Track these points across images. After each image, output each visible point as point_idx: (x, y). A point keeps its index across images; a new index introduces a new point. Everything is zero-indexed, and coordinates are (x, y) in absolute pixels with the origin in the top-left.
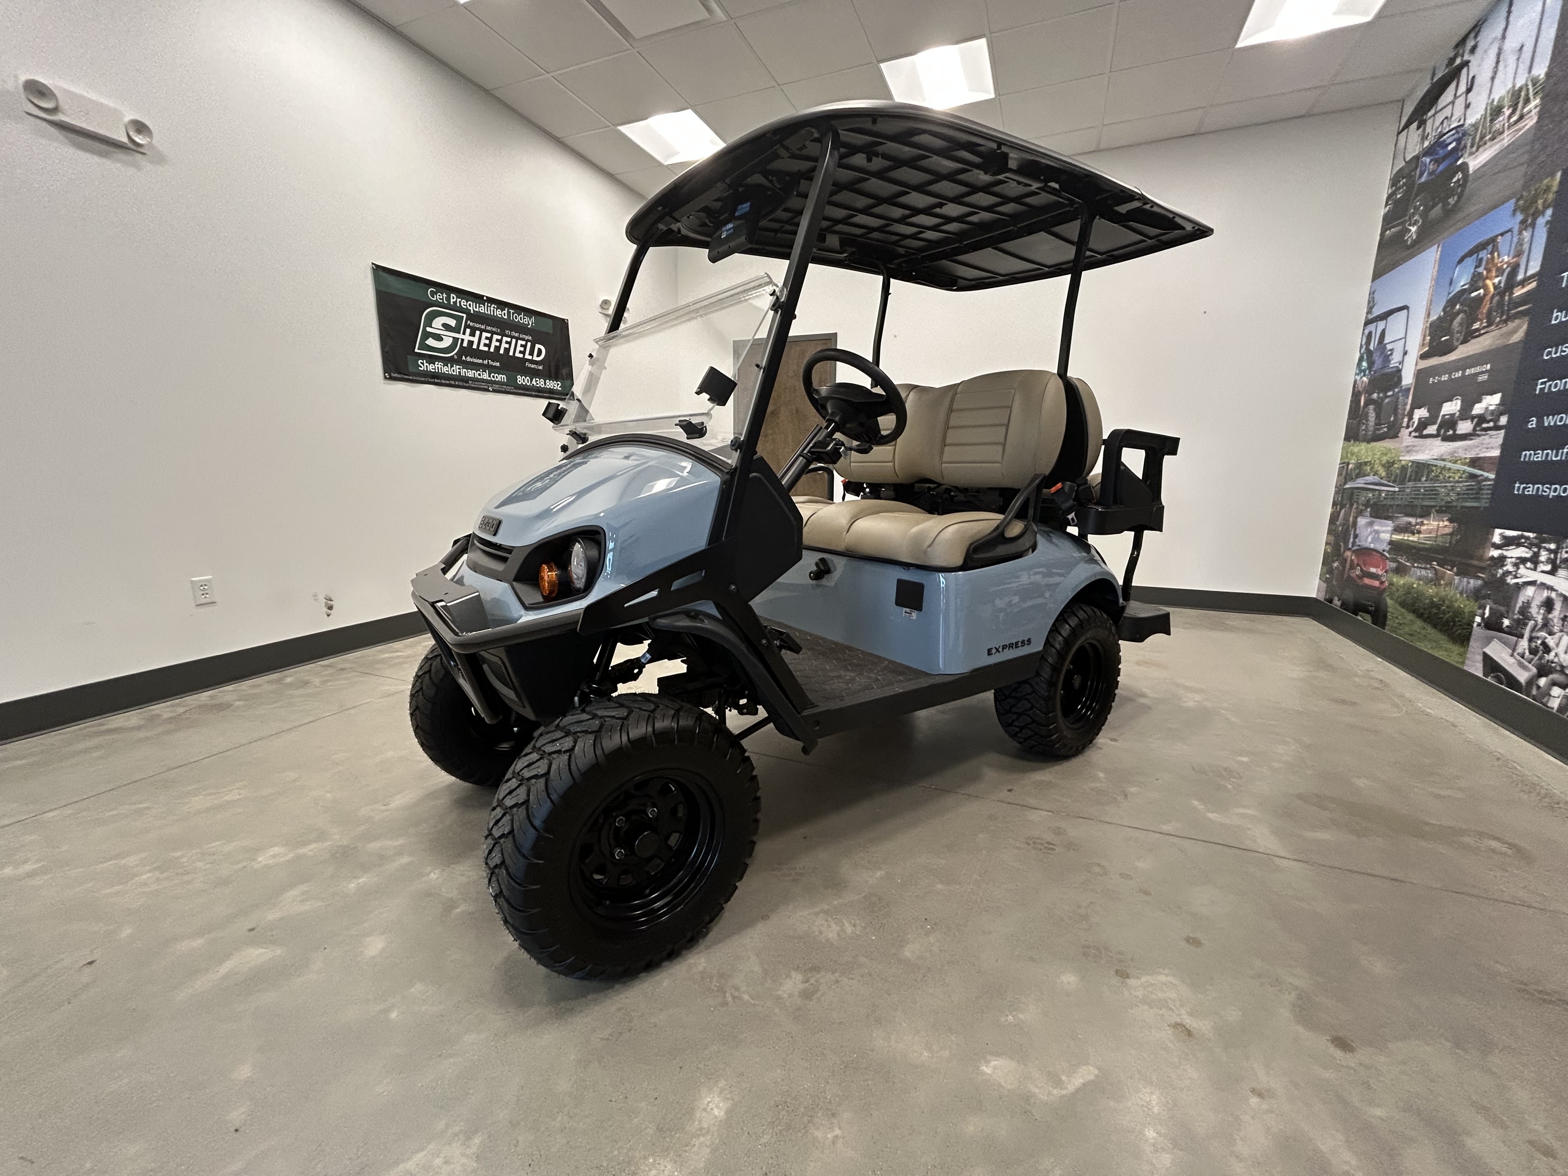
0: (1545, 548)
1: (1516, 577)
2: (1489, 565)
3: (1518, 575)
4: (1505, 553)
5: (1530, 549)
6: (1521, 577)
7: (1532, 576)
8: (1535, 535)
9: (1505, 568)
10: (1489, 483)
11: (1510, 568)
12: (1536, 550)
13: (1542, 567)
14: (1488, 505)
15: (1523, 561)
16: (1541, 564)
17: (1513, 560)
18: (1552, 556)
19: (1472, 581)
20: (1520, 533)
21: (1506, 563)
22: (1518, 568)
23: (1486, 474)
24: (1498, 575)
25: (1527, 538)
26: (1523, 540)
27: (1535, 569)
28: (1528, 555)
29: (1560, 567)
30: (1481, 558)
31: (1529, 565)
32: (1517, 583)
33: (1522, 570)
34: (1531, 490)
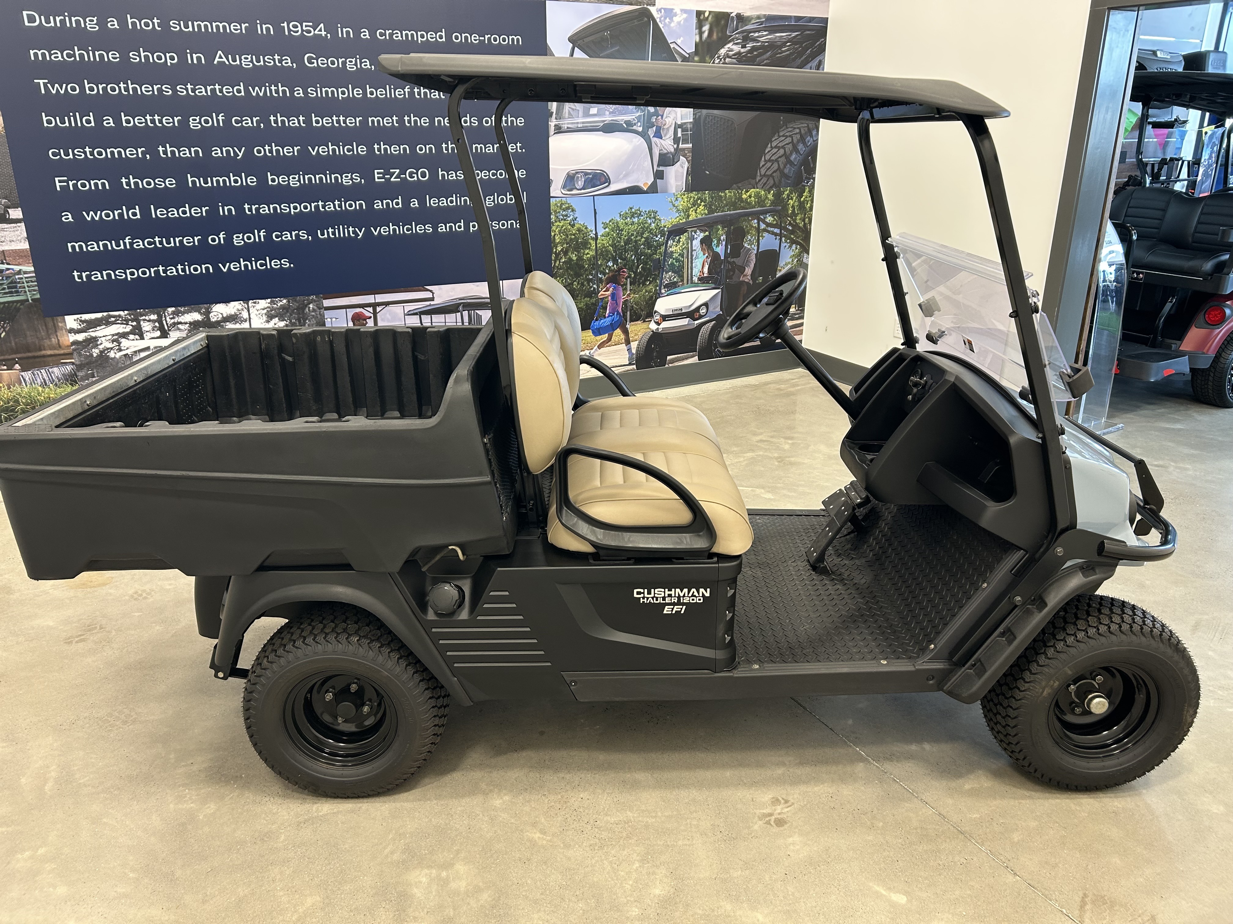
0: (144, 320)
1: (120, 350)
2: (74, 350)
3: (122, 348)
4: (93, 334)
5: (127, 324)
6: (127, 349)
7: (142, 344)
8: (126, 312)
9: (101, 347)
10: (26, 276)
11: (110, 345)
12: (134, 323)
13: (147, 336)
14: (38, 296)
15: (124, 335)
16: (148, 333)
17: (110, 337)
18: (157, 324)
19: (56, 370)
20: (105, 314)
21: (99, 343)
22: (120, 343)
23: (17, 268)
24: (95, 355)
25: (120, 316)
26: (113, 319)
27: (142, 338)
28: (128, 329)
29: (170, 330)
30: (60, 346)
31: (131, 337)
32: (125, 355)
33: (124, 343)
34: (97, 276)
